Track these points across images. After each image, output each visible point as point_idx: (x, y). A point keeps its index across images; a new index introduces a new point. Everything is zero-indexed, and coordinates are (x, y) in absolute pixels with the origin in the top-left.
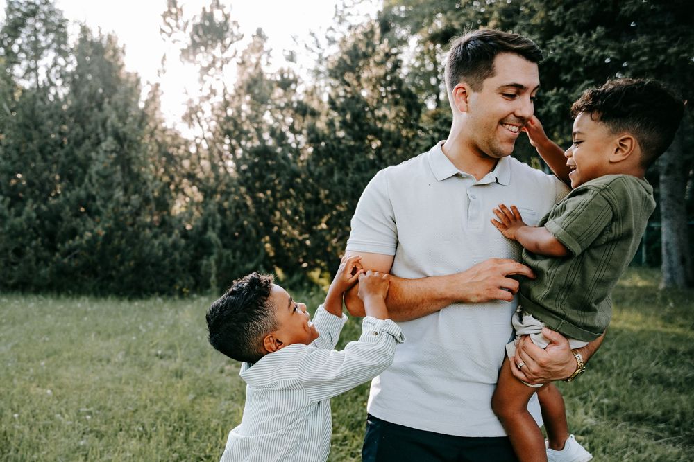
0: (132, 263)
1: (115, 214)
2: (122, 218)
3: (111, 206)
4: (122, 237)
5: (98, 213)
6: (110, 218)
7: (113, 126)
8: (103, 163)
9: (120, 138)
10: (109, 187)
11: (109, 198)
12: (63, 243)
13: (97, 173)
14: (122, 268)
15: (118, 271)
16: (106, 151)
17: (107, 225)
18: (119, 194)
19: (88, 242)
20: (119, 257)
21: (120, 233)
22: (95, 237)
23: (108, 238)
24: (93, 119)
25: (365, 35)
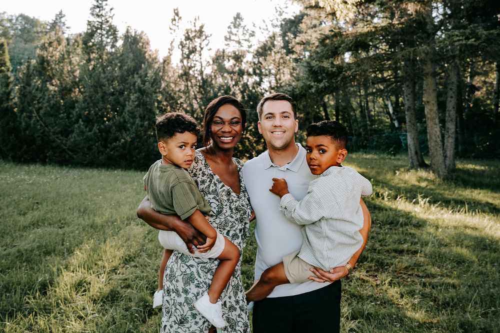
0: (143, 154)
1: (136, 130)
2: (139, 133)
3: (134, 127)
4: (139, 142)
5: (128, 130)
6: (134, 133)
7: (138, 86)
8: (131, 106)
9: (142, 92)
10: (134, 117)
11: (134, 123)
12: (111, 144)
13: (128, 111)
14: (138, 157)
15: (137, 158)
16: (133, 101)
17: (132, 136)
18: (138, 121)
19: (122, 144)
20: (137, 151)
21: (138, 140)
22: (126, 141)
23: (132, 142)
24: (129, 81)
25: (271, 38)
